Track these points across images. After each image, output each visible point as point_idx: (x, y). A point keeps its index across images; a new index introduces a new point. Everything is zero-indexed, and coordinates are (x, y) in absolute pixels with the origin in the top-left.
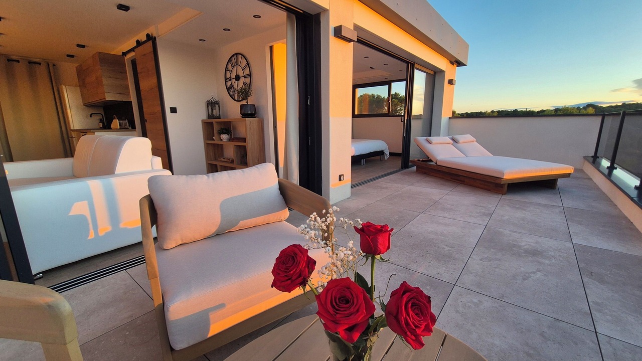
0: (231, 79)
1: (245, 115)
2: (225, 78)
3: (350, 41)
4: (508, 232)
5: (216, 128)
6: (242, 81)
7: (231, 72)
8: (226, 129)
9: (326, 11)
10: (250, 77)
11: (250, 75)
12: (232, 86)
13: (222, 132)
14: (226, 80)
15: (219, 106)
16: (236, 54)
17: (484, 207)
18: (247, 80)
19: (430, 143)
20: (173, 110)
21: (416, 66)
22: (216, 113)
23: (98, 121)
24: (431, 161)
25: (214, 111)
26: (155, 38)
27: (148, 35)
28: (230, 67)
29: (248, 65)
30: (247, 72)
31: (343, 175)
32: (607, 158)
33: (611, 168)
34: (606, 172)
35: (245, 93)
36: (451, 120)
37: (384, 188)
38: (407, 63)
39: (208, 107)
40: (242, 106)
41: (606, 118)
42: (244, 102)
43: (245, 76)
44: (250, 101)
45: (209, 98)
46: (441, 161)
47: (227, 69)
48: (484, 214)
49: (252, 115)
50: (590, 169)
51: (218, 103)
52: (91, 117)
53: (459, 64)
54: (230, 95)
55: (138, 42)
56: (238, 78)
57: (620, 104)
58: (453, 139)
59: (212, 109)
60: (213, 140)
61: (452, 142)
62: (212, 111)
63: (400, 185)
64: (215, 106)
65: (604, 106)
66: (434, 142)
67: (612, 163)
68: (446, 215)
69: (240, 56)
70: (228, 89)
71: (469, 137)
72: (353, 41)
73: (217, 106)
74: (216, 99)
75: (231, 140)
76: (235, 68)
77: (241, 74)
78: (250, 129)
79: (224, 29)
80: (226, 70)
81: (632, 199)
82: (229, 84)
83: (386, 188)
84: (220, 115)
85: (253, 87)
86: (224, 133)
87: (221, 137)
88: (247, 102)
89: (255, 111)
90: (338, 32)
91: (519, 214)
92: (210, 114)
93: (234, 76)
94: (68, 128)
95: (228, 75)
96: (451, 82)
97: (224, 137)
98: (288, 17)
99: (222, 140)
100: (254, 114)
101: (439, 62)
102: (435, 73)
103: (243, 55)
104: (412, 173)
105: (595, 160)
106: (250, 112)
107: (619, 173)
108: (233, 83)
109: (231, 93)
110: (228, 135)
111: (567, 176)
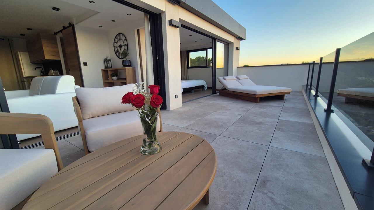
0: (117, 47)
1: (125, 66)
2: (114, 46)
4: (253, 117)
5: (110, 73)
6: (123, 48)
7: (117, 43)
8: (115, 74)
9: (164, 12)
10: (127, 46)
11: (127, 45)
12: (118, 51)
13: (113, 75)
14: (114, 47)
15: (111, 62)
16: (120, 34)
17: (246, 108)
18: (126, 48)
19: (225, 79)
20: (85, 64)
21: (216, 40)
22: (109, 65)
23: (40, 72)
25: (108, 64)
26: (74, 25)
27: (70, 24)
28: (116, 41)
29: (126, 39)
30: (125, 43)
31: (177, 95)
33: (310, 89)
35: (125, 54)
37: (200, 102)
38: (213, 38)
39: (105, 62)
40: (123, 61)
42: (124, 59)
43: (124, 45)
44: (128, 58)
45: (105, 57)
47: (114, 42)
48: (245, 111)
49: (129, 66)
51: (110, 60)
52: (36, 69)
53: (240, 39)
55: (64, 27)
56: (121, 46)
58: (237, 78)
59: (107, 63)
60: (108, 80)
61: (236, 79)
62: (107, 64)
63: (209, 101)
64: (109, 62)
66: (227, 79)
68: (227, 112)
70: (116, 53)
71: (246, 77)
72: (179, 27)
73: (110, 61)
74: (109, 58)
75: (118, 79)
76: (119, 41)
77: (122, 44)
78: (128, 73)
79: (112, 21)
82: (116, 49)
83: (201, 102)
84: (111, 66)
85: (129, 51)
86: (114, 76)
87: (113, 78)
88: (126, 59)
89: (131, 64)
90: (171, 23)
91: (262, 110)
92: (106, 66)
93: (118, 45)
94: (21, 76)
95: (116, 45)
96: (237, 49)
97: (115, 78)
98: (145, 15)
99: (113, 80)
101: (229, 37)
102: (228, 44)
103: (123, 34)
104: (218, 96)
105: (307, 86)
106: (128, 64)
108: (118, 49)
109: (117, 55)
110: (117, 77)
111: (289, 93)
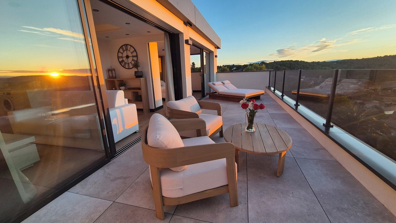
0: (122, 57)
1: (137, 77)
3: (190, 45)
5: (117, 83)
6: (131, 59)
7: (122, 53)
8: (123, 84)
9: (182, 33)
10: (137, 57)
11: (137, 56)
12: (123, 61)
13: (121, 85)
14: (118, 57)
15: (115, 72)
16: (126, 45)
18: (135, 59)
19: (214, 85)
21: (204, 50)
24: (216, 92)
28: (121, 51)
29: (136, 51)
30: (135, 54)
32: (273, 87)
33: (274, 90)
34: (273, 92)
35: (137, 65)
36: (217, 73)
38: (200, 49)
39: (109, 72)
40: (135, 72)
41: (271, 72)
42: (136, 70)
43: (133, 56)
44: (140, 69)
45: (109, 67)
46: (221, 92)
49: (141, 77)
50: (268, 91)
51: (114, 70)
53: (218, 48)
54: (122, 66)
56: (128, 57)
57: (273, 62)
61: (222, 84)
65: (268, 62)
67: (274, 89)
69: (129, 47)
70: (120, 63)
71: (228, 82)
74: (113, 68)
76: (125, 52)
77: (130, 54)
78: (142, 83)
79: (126, 34)
80: (118, 52)
81: (280, 99)
82: (121, 60)
84: (116, 76)
85: (140, 62)
86: (123, 86)
87: (120, 88)
88: (138, 70)
89: (143, 74)
90: (187, 42)
92: (110, 76)
93: (124, 56)
95: (120, 55)
96: (216, 56)
97: (123, 88)
98: (165, 34)
100: (142, 76)
101: (211, 48)
102: (209, 52)
103: (131, 46)
104: (208, 99)
105: (269, 88)
106: (139, 75)
107: (276, 92)
108: (124, 59)
109: (123, 65)
111: (263, 94)
